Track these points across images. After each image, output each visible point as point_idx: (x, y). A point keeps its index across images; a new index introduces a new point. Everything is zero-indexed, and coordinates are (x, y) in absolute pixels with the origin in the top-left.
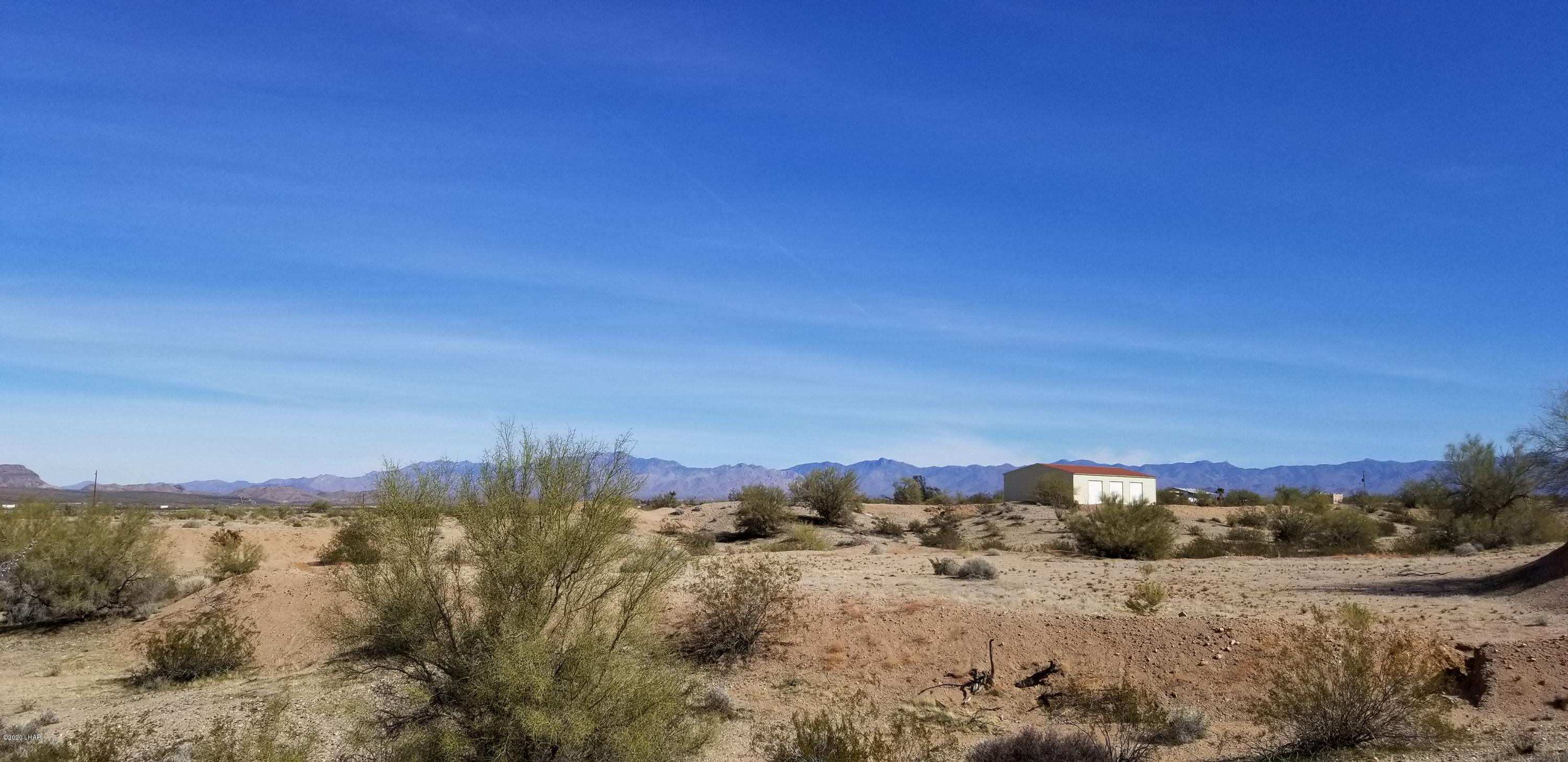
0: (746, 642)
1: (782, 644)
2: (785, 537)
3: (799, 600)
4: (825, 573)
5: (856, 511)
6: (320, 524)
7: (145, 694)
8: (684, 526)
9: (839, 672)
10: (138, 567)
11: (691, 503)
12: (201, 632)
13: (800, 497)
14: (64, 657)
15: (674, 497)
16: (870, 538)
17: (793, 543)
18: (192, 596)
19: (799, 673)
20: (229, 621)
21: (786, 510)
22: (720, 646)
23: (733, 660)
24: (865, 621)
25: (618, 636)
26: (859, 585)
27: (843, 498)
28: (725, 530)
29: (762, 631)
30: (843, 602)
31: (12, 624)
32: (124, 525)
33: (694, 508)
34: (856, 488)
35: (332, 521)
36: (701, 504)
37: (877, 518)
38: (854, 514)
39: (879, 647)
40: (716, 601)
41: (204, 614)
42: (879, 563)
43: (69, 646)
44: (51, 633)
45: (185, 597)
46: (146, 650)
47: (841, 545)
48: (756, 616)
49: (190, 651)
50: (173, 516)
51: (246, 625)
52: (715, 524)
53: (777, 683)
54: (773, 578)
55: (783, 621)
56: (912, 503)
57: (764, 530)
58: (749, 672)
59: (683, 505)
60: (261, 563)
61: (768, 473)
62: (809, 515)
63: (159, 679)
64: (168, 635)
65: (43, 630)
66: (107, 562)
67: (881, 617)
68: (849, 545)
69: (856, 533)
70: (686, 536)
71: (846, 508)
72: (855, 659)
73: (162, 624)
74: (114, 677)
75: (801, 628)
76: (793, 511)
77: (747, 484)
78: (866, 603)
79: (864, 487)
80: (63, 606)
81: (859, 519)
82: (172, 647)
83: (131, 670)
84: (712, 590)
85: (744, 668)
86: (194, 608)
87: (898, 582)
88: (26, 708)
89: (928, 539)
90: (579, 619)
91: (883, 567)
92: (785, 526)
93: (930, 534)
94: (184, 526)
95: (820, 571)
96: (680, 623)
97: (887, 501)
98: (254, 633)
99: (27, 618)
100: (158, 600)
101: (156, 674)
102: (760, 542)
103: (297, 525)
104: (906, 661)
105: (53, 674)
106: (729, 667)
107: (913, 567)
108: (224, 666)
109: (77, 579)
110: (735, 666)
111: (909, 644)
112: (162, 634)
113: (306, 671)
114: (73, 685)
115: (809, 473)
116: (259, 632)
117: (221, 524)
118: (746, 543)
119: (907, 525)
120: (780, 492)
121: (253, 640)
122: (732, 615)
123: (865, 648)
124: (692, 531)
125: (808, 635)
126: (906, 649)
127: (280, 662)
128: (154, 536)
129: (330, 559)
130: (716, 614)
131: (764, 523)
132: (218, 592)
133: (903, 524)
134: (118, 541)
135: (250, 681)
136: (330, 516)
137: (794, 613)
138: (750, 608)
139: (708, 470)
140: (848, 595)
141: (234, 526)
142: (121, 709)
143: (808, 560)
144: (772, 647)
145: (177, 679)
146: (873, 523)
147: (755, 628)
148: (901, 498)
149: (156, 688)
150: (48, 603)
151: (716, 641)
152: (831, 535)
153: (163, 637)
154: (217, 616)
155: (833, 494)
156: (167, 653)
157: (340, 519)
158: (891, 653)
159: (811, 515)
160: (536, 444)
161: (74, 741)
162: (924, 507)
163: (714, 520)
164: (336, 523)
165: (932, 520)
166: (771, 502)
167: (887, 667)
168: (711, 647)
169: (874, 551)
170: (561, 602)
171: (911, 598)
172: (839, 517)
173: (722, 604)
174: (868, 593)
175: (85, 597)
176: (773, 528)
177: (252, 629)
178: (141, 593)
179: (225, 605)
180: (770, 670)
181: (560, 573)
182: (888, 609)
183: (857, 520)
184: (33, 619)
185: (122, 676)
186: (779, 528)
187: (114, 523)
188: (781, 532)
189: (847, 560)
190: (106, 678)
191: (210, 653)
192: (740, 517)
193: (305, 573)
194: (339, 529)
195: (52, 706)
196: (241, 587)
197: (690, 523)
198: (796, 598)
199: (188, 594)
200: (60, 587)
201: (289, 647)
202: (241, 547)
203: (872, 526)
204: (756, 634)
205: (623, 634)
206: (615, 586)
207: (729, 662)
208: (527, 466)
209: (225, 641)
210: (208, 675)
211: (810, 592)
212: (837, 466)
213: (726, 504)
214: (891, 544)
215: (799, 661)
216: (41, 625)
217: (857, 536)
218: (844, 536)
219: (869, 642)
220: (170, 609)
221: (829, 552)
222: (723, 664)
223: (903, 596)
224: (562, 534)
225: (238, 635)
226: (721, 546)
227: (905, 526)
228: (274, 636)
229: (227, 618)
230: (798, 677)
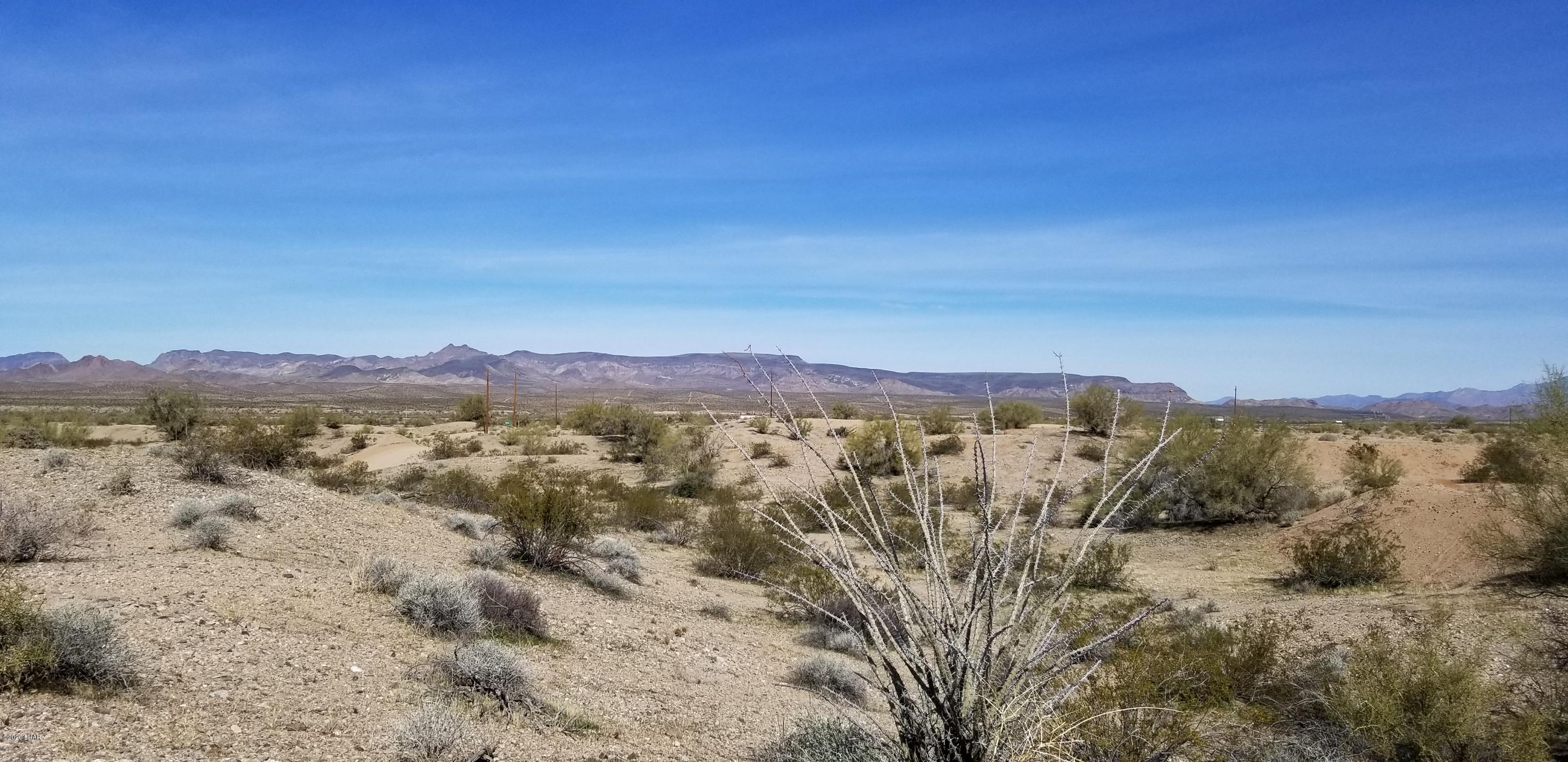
6: (1462, 440)
7: (1294, 596)
10: (1281, 476)
12: (1344, 541)
14: (1220, 554)
18: (1334, 506)
20: (1372, 534)
31: (1173, 522)
32: (1266, 436)
35: (1476, 437)
41: (1347, 525)
43: (1224, 545)
44: (1207, 532)
45: (1326, 506)
46: (1292, 555)
49: (1334, 560)
50: (1308, 429)
51: (1390, 538)
60: (1400, 479)
63: (1306, 583)
64: (1312, 542)
65: (1200, 528)
66: (1253, 470)
73: (1306, 531)
74: (1264, 577)
80: (1216, 508)
82: (1317, 554)
83: (1280, 572)
86: (1335, 518)
88: (1191, 596)
94: (1320, 439)
98: (1398, 547)
99: (1186, 518)
100: (1301, 508)
101: (1303, 578)
103: (1437, 440)
105: (1211, 569)
108: (1369, 578)
109: (1227, 484)
112: (1307, 541)
113: (1456, 591)
114: (1229, 580)
116: (1404, 547)
117: (1356, 438)
121: (1397, 554)
127: (1427, 579)
128: (1294, 446)
129: (1475, 477)
132: (1360, 504)
134: (1262, 451)
135: (1397, 595)
136: (1472, 432)
141: (1370, 440)
142: (1273, 606)
145: (1323, 585)
149: (1303, 591)
150: (1202, 505)
153: (1308, 544)
154: (1360, 528)
156: (1313, 559)
157: (1484, 435)
161: (1236, 628)
164: (1480, 440)
175: (1234, 501)
177: (1396, 543)
178: (1284, 501)
179: (1366, 518)
184: (1190, 518)
185: (1271, 577)
187: (1260, 433)
190: (1257, 577)
191: (1355, 562)
193: (1450, 489)
194: (1485, 445)
195: (1213, 597)
196: (1382, 500)
199: (1329, 504)
200: (1212, 491)
201: (1435, 565)
202: (1378, 461)
209: (1369, 552)
210: (1353, 584)
216: (1198, 524)
220: (1312, 517)
225: (1381, 548)
228: (1420, 552)
229: (1370, 530)
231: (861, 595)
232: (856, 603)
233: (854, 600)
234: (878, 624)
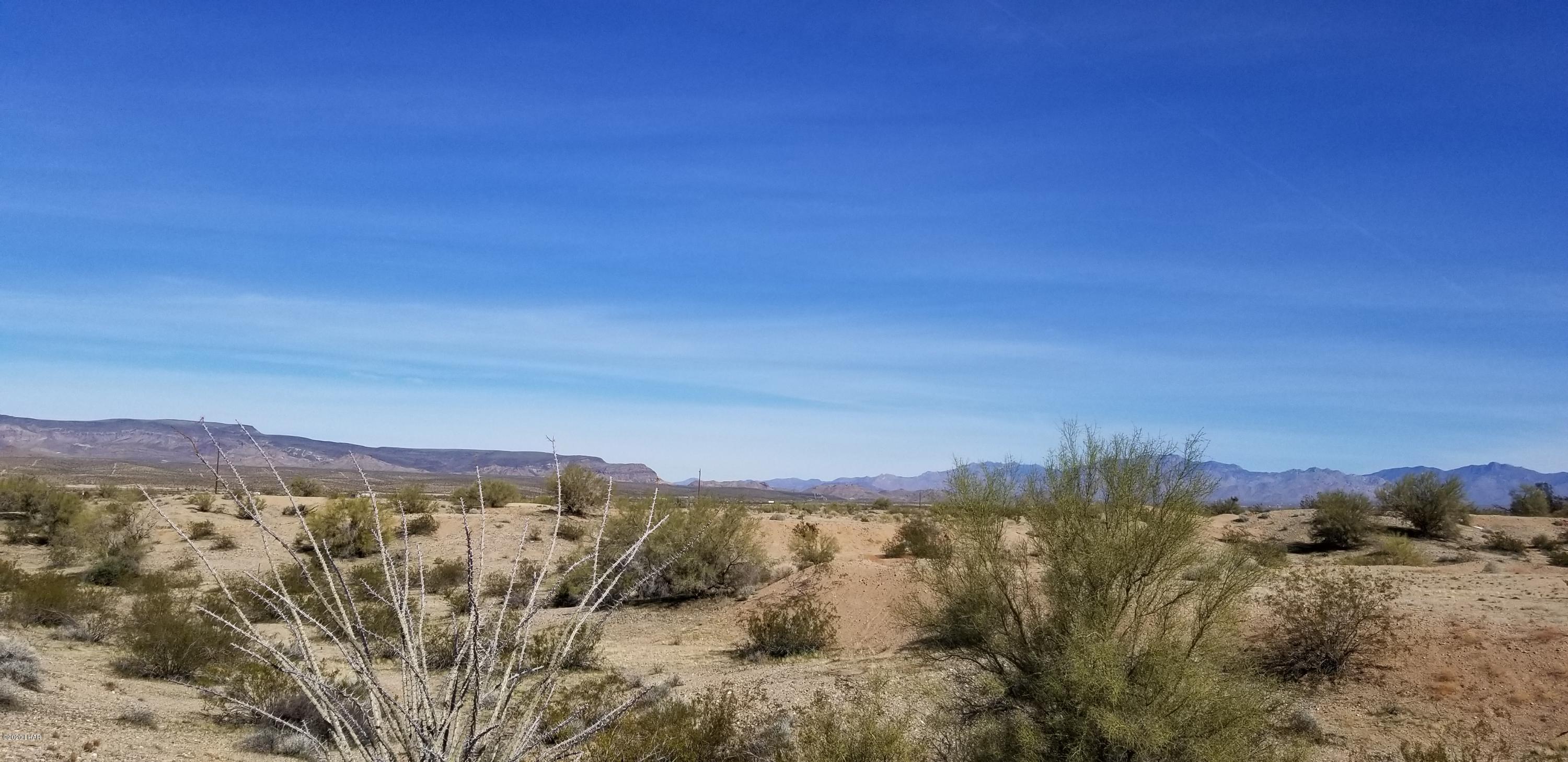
0: (1334, 662)
1: (1378, 667)
2: (1371, 550)
3: (1399, 620)
4: (1426, 591)
5: (1461, 523)
6: (884, 520)
7: (749, 666)
8: (1250, 534)
9: (1452, 703)
10: (738, 553)
11: (1257, 509)
12: (791, 613)
13: (1388, 504)
14: (684, 629)
15: (1237, 503)
16: (1481, 554)
17: (1381, 557)
18: (783, 580)
19: (1400, 701)
20: (814, 605)
21: (1372, 519)
22: (1303, 664)
23: (1319, 681)
24: (1484, 648)
25: (1194, 644)
26: (1472, 606)
27: (1444, 508)
28: (1298, 540)
29: (1352, 651)
30: (1454, 625)
31: (642, 599)
32: (727, 515)
33: (1260, 515)
34: (1461, 496)
35: (895, 517)
36: (1268, 511)
37: (1489, 532)
38: (1459, 526)
39: (1502, 678)
40: (1297, 616)
41: (793, 598)
42: (1496, 583)
43: (687, 620)
44: (673, 608)
45: (776, 581)
46: (747, 627)
47: (1443, 561)
48: (1343, 633)
49: (782, 631)
50: (761, 509)
51: (828, 609)
52: (1285, 533)
53: (1373, 710)
54: (1365, 594)
55: (1378, 641)
56: (1535, 514)
57: (1345, 541)
58: (1339, 696)
59: (1248, 512)
60: (837, 555)
61: (1347, 478)
62: (1400, 526)
63: (758, 653)
64: (765, 614)
65: (666, 604)
66: (715, 548)
67: (1505, 644)
68: (1454, 561)
69: (1462, 547)
70: (1252, 544)
71: (1449, 519)
72: (1471, 690)
73: (760, 605)
74: (722, 649)
75: (1402, 652)
76: (1381, 522)
77: (1321, 490)
78: (1484, 628)
79: (1471, 495)
80: (682, 584)
81: (1466, 532)
82: (769, 626)
83: (736, 644)
84: (1291, 603)
85: (1331, 690)
86: (784, 592)
87: (1523, 606)
88: (657, 671)
89: (1558, 557)
90: (1150, 625)
91: (1501, 588)
92: (1371, 537)
93: (1562, 551)
94: (771, 519)
95: (1420, 590)
96: (1255, 636)
97: (1504, 512)
98: (835, 617)
99: (654, 594)
100: (755, 583)
101: (756, 649)
102: (1340, 555)
103: (864, 520)
104: (1540, 697)
105: (676, 644)
106: (1315, 688)
107: (1541, 590)
108: (811, 646)
109: (692, 562)
110: (1321, 687)
111: (1543, 678)
112: (760, 613)
113: (881, 656)
114: (691, 654)
115: (1399, 479)
116: (839, 617)
117: (801, 517)
118: (1324, 556)
119: (1529, 540)
120: (1364, 499)
121: (834, 623)
122: (1316, 632)
123: (1484, 678)
124: (1258, 540)
125: (1411, 660)
126: (1539, 683)
127: (858, 645)
128: (750, 526)
129: (894, 552)
130: (1297, 630)
131: (1346, 533)
132: (804, 578)
133: (1525, 540)
134: (723, 530)
135: (834, 661)
136: (891, 513)
137: (1392, 634)
138: (1337, 626)
139: (1274, 475)
140: (1459, 617)
141: (812, 519)
142: (730, 677)
143: (1403, 576)
144: (1366, 670)
145: (772, 654)
146: (1483, 537)
147: (1345, 648)
148: (1520, 508)
149: (756, 661)
150: (669, 581)
151: (1298, 659)
152: (1432, 549)
153: (761, 617)
154: (805, 601)
155: (1431, 503)
156: (765, 630)
157: (901, 515)
158: (1518, 686)
159: (1404, 526)
160: (1099, 444)
161: (699, 702)
162: (1553, 519)
163: (1285, 529)
164: (898, 519)
165: (1564, 535)
166: (1353, 510)
167: (1514, 702)
168: (1292, 664)
169: (1489, 569)
170: (1133, 604)
171: (1542, 624)
172: (1440, 529)
173: (1304, 619)
174: (1484, 617)
175: (698, 577)
176: (1356, 540)
177: (834, 613)
178: (740, 576)
179: (810, 591)
180: (1364, 695)
181: (1131, 574)
182: (1514, 636)
183: (1462, 533)
184: (658, 595)
185: (729, 649)
186: (1364, 539)
187: (721, 513)
188: (1367, 544)
189: (1455, 579)
190: (716, 649)
191: (799, 633)
192: (1315, 526)
193: (876, 564)
194: (901, 525)
195: (677, 671)
196: (823, 574)
197: (1256, 531)
198: (1395, 618)
199: (778, 579)
200: (679, 568)
201: (865, 632)
202: (818, 539)
203: (1483, 541)
204: (1346, 655)
205: (1199, 642)
206: (1188, 592)
207: (1314, 683)
208: (1092, 466)
209: (811, 623)
210: (798, 653)
211: (1409, 612)
212: (1434, 472)
213: (1299, 512)
214: (1507, 563)
215: (1399, 688)
216: (665, 600)
217: (1464, 552)
218: (1447, 551)
219: (1490, 673)
220: (764, 591)
221: (1429, 569)
222: (1307, 684)
223: (1531, 621)
224: (1131, 534)
225: (822, 618)
226: (1293, 558)
227: (1527, 541)
228: (852, 621)
229: (812, 601)
230: (1400, 706)
231: (327, 700)
232: (321, 710)
233: (318, 707)
234: (345, 730)
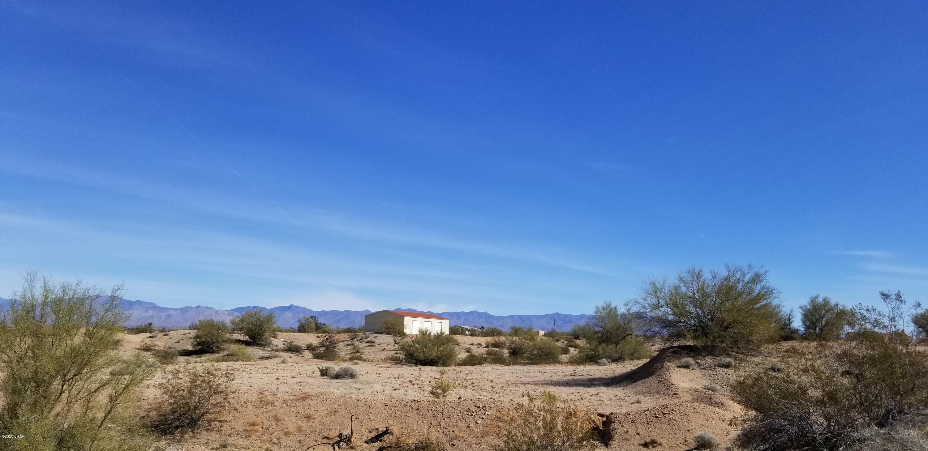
0: (195, 420)
1: (219, 421)
2: (226, 353)
3: (233, 393)
4: (251, 375)
5: (273, 337)
8: (157, 345)
9: (256, 438)
11: (163, 330)
13: (237, 327)
15: (152, 326)
16: (281, 354)
17: (231, 357)
19: (230, 440)
21: (227, 336)
22: (177, 423)
23: (186, 432)
24: (275, 406)
25: (105, 418)
26: (272, 383)
27: (265, 329)
28: (185, 348)
29: (206, 413)
30: (261, 394)
33: (164, 333)
34: (274, 323)
36: (170, 331)
37: (286, 342)
38: (272, 339)
39: (282, 421)
40: (176, 395)
42: (286, 370)
47: (262, 358)
48: (202, 403)
52: (178, 344)
53: (214, 446)
54: (216, 380)
55: (221, 406)
56: (309, 332)
57: (212, 348)
58: (196, 440)
59: (157, 332)
61: (217, 312)
62: (242, 339)
67: (285, 403)
68: (268, 358)
69: (272, 350)
70: (158, 352)
71: (267, 335)
72: (267, 429)
75: (233, 411)
76: (233, 337)
77: (202, 319)
78: (276, 395)
79: (279, 323)
81: (275, 342)
84: (174, 387)
85: (192, 437)
87: (297, 381)
89: (317, 354)
90: (77, 408)
91: (288, 372)
92: (226, 346)
93: (319, 351)
95: (247, 375)
96: (150, 409)
97: (292, 330)
102: (209, 356)
104: (299, 430)
106: (183, 437)
107: (307, 372)
110: (186, 436)
111: (302, 420)
115: (244, 313)
118: (199, 357)
119: (305, 346)
120: (224, 324)
122: (187, 403)
123: (274, 422)
124: (162, 349)
125: (237, 415)
126: (300, 423)
130: (176, 403)
131: (212, 344)
133: (303, 346)
137: (229, 402)
138: (199, 399)
139: (176, 310)
140: (265, 389)
143: (240, 367)
144: (213, 423)
146: (283, 344)
147: (202, 411)
148: (302, 329)
151: (175, 420)
152: (257, 351)
155: (259, 326)
158: (290, 425)
159: (244, 339)
160: (53, 288)
162: (316, 335)
163: (178, 342)
165: (321, 342)
166: (217, 330)
167: (287, 434)
168: (171, 424)
169: (283, 362)
170: (65, 396)
171: (304, 391)
172: (262, 341)
173: (180, 396)
174: (278, 388)
176: (218, 347)
180: (210, 438)
181: (65, 376)
182: (290, 398)
183: (273, 343)
186: (222, 347)
188: (224, 350)
189: (266, 368)
192: (196, 340)
197: (161, 343)
198: (231, 392)
203: (283, 346)
204: (202, 415)
205: (109, 417)
206: (105, 385)
207: (183, 434)
208: (45, 303)
211: (240, 388)
212: (264, 309)
213: (187, 332)
214: (293, 358)
215: (230, 432)
217: (273, 353)
218: (265, 352)
219: (276, 419)
221: (254, 363)
222: (179, 435)
223: (300, 389)
224: (68, 349)
226: (182, 359)
227: (304, 346)
230: (229, 442)
